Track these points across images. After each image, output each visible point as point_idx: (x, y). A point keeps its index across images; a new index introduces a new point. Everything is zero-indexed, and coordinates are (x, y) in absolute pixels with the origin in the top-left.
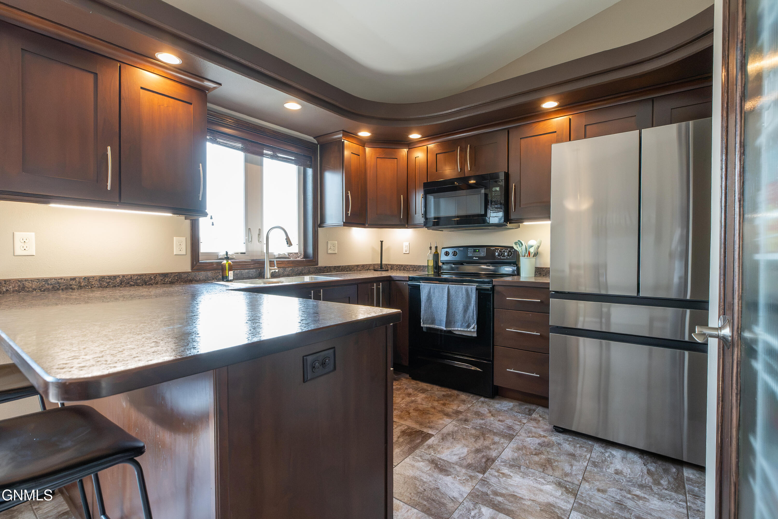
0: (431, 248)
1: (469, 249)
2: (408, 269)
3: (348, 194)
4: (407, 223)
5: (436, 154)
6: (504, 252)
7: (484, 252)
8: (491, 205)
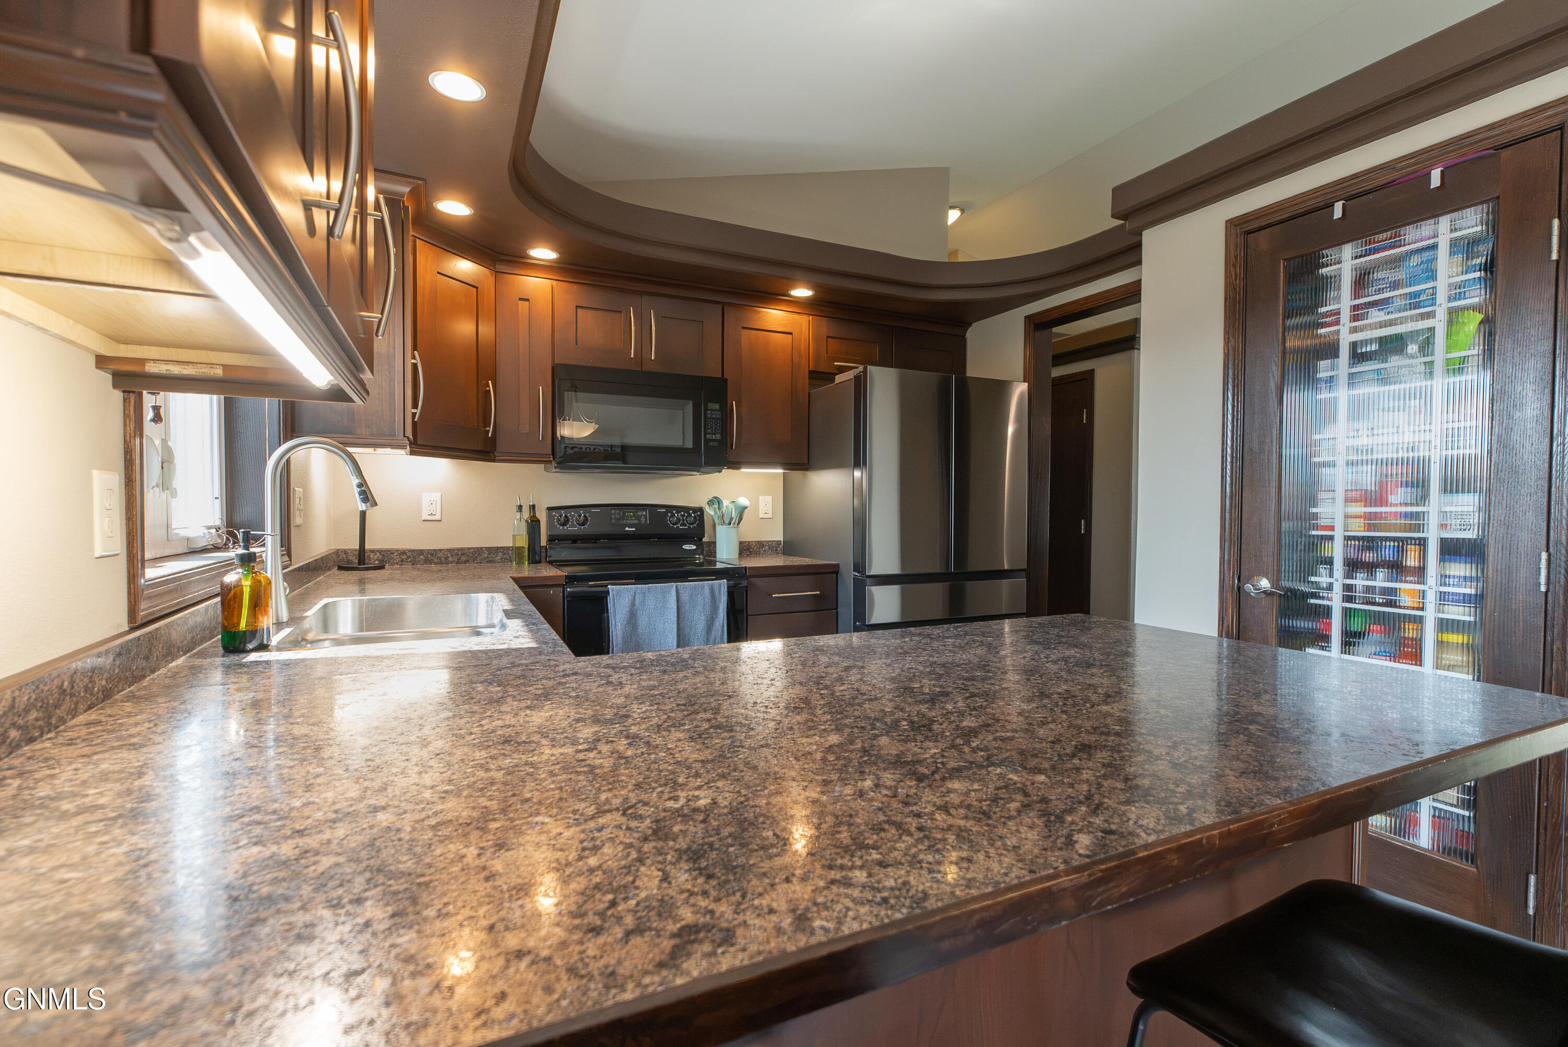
0: (520, 508)
1: (613, 511)
2: (440, 558)
3: (414, 358)
4: (494, 449)
5: (577, 307)
6: (683, 516)
7: (646, 516)
8: (705, 434)
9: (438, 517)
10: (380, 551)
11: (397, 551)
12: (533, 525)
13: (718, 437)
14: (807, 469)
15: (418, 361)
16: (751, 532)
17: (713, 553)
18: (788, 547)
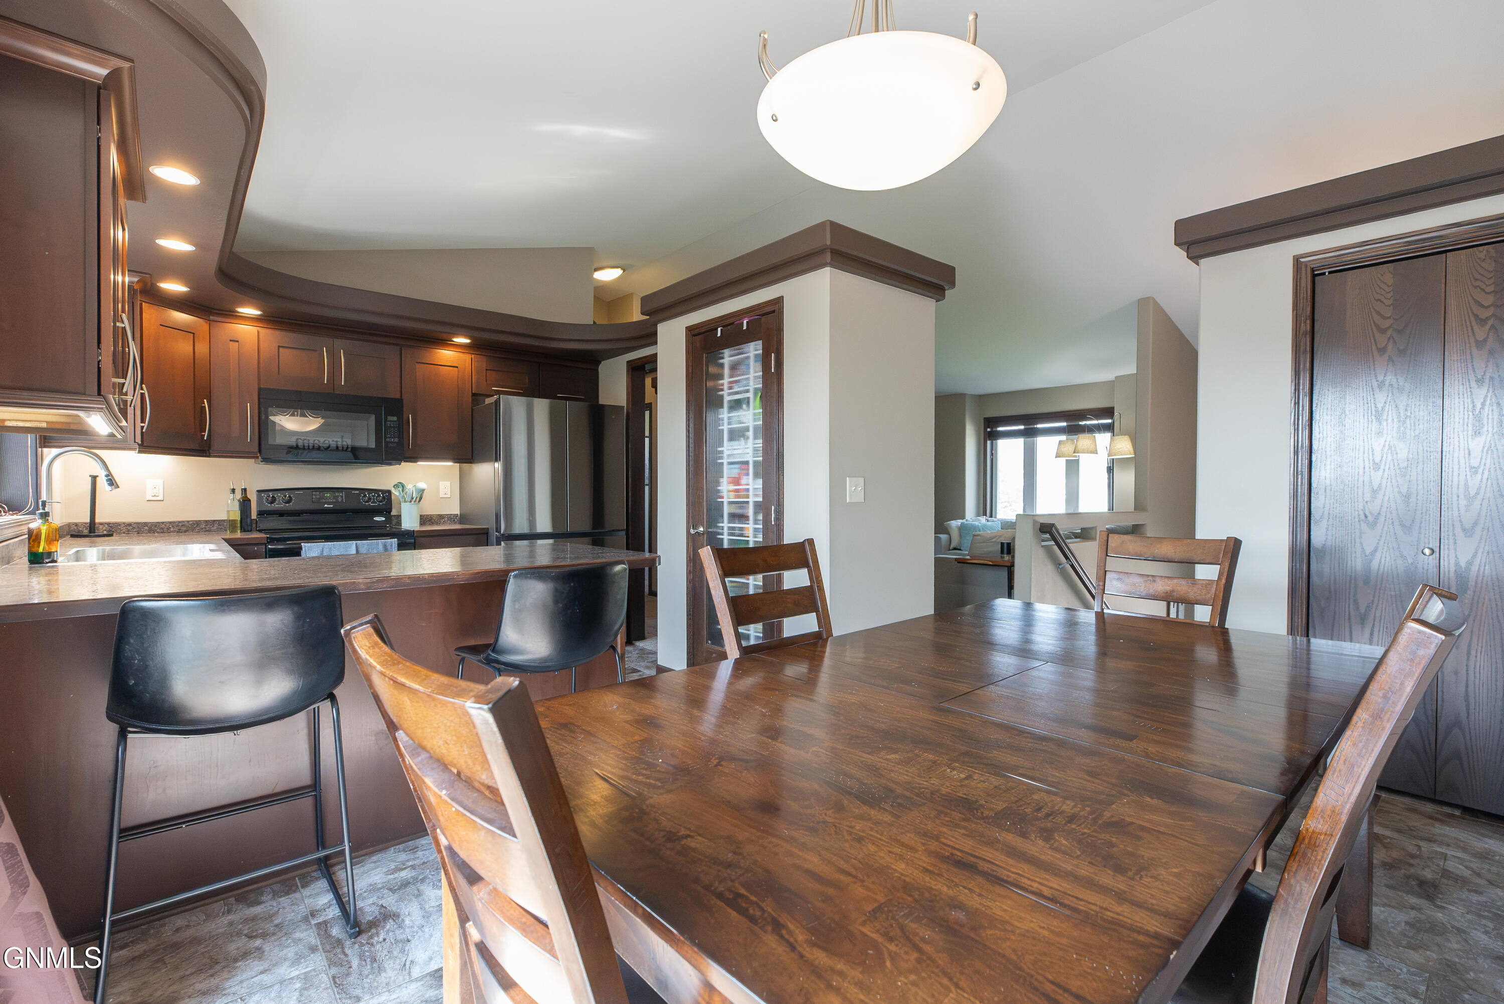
0: (233, 491)
1: (314, 493)
2: (162, 528)
3: (142, 389)
4: (210, 448)
5: (279, 347)
6: (373, 496)
7: (342, 497)
8: (386, 437)
9: (161, 498)
10: (108, 524)
11: (124, 523)
12: (245, 503)
13: (396, 440)
14: (471, 463)
15: (145, 391)
16: (430, 508)
17: (399, 523)
18: (462, 518)
